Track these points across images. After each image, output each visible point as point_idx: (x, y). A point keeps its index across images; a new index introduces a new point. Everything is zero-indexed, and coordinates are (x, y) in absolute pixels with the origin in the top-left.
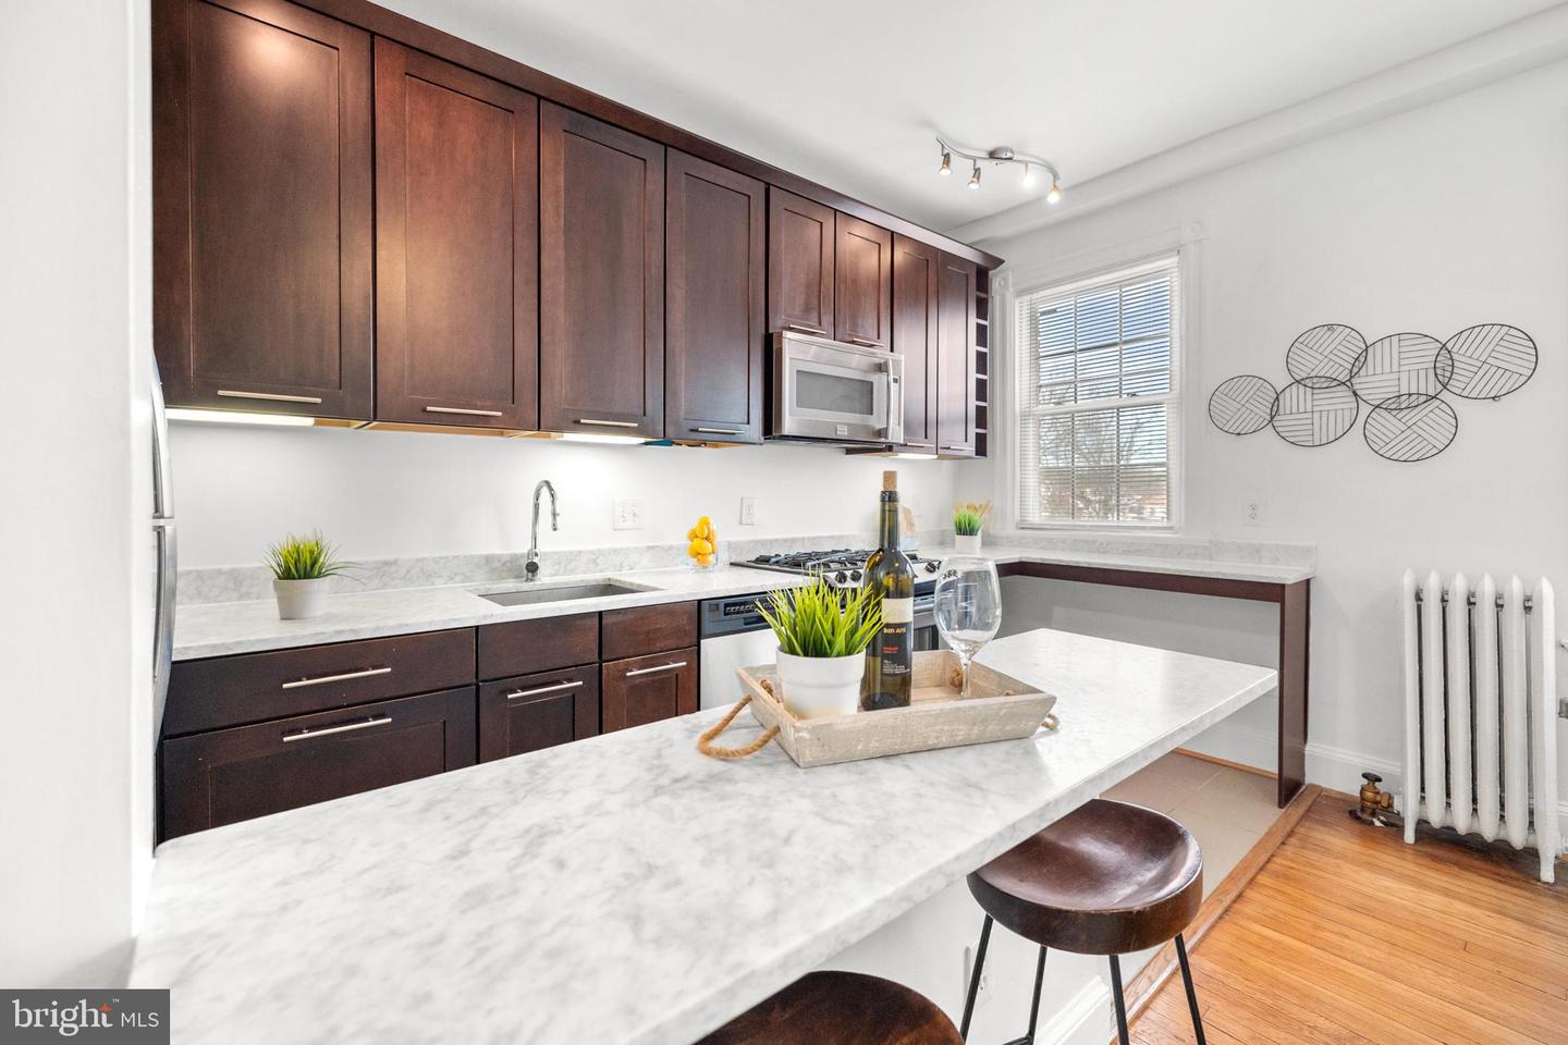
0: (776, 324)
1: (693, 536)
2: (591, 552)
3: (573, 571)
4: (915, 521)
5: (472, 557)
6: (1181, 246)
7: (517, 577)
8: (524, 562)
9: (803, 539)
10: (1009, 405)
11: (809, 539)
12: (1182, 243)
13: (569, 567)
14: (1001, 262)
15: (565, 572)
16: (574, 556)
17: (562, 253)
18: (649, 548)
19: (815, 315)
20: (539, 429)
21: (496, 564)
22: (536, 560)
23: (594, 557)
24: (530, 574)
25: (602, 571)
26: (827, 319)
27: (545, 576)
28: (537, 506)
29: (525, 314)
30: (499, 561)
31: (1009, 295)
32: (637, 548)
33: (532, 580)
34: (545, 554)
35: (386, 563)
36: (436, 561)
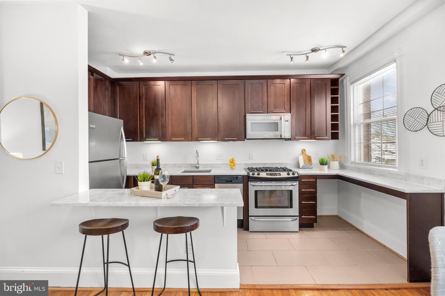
1: (230, 161)
2: (211, 164)
6: (396, 59)
14: (343, 75)
18: (224, 164)
26: (265, 108)
27: (200, 168)
30: (193, 165)
31: (348, 85)
32: (221, 164)
33: (197, 169)
35: (175, 164)
36: (183, 164)
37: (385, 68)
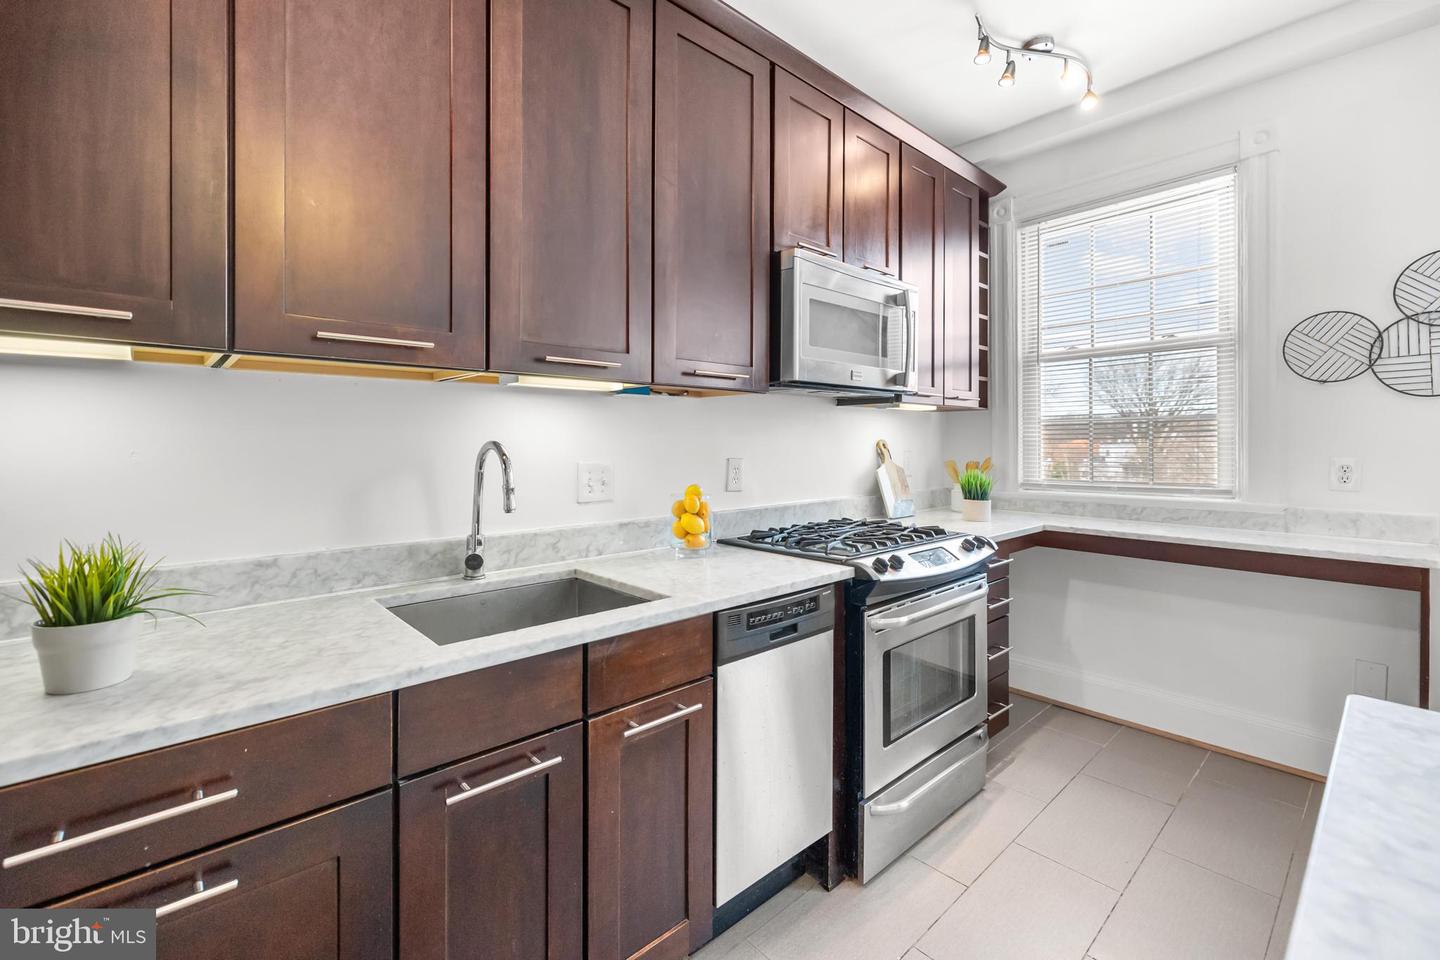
0: (784, 239)
1: (681, 510)
2: (550, 534)
3: (526, 561)
4: (909, 481)
5: (389, 548)
6: (1240, 161)
7: (451, 573)
8: (463, 554)
9: (795, 507)
10: (1010, 349)
11: (801, 506)
12: (1242, 157)
13: (522, 556)
14: (1002, 187)
15: (515, 563)
16: (527, 541)
17: (519, 121)
18: (622, 526)
19: (822, 235)
20: (488, 368)
21: (423, 557)
22: (479, 551)
23: (553, 541)
24: (470, 571)
25: (563, 559)
26: (836, 240)
27: (490, 570)
28: (480, 478)
29: (469, 206)
30: (427, 552)
31: (1011, 225)
32: (606, 527)
33: (472, 578)
34: (491, 539)
35: (260, 565)
36: (335, 557)
37: (1188, 184)
